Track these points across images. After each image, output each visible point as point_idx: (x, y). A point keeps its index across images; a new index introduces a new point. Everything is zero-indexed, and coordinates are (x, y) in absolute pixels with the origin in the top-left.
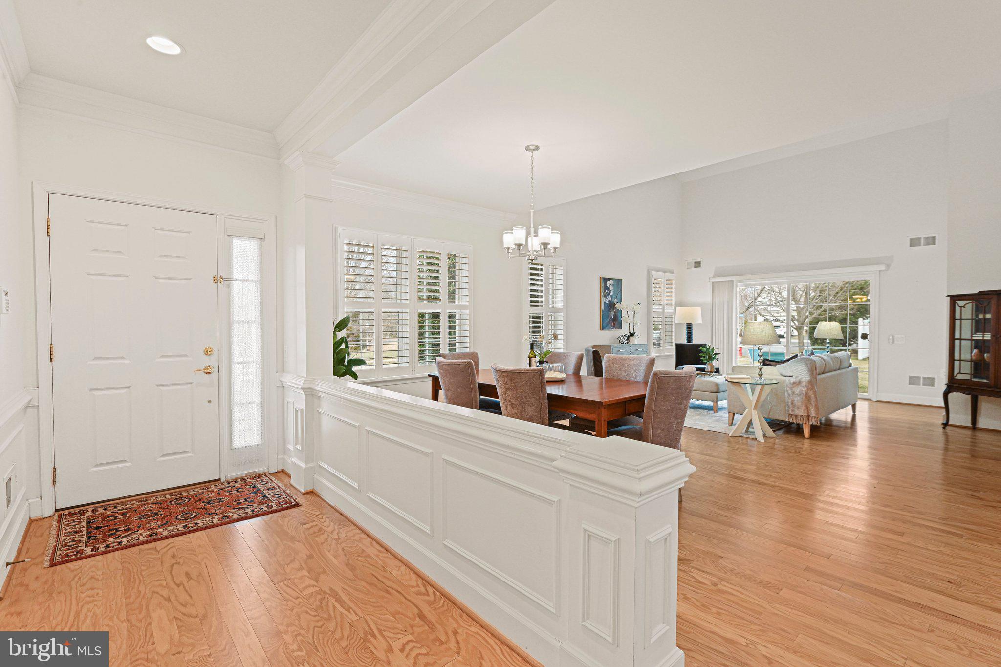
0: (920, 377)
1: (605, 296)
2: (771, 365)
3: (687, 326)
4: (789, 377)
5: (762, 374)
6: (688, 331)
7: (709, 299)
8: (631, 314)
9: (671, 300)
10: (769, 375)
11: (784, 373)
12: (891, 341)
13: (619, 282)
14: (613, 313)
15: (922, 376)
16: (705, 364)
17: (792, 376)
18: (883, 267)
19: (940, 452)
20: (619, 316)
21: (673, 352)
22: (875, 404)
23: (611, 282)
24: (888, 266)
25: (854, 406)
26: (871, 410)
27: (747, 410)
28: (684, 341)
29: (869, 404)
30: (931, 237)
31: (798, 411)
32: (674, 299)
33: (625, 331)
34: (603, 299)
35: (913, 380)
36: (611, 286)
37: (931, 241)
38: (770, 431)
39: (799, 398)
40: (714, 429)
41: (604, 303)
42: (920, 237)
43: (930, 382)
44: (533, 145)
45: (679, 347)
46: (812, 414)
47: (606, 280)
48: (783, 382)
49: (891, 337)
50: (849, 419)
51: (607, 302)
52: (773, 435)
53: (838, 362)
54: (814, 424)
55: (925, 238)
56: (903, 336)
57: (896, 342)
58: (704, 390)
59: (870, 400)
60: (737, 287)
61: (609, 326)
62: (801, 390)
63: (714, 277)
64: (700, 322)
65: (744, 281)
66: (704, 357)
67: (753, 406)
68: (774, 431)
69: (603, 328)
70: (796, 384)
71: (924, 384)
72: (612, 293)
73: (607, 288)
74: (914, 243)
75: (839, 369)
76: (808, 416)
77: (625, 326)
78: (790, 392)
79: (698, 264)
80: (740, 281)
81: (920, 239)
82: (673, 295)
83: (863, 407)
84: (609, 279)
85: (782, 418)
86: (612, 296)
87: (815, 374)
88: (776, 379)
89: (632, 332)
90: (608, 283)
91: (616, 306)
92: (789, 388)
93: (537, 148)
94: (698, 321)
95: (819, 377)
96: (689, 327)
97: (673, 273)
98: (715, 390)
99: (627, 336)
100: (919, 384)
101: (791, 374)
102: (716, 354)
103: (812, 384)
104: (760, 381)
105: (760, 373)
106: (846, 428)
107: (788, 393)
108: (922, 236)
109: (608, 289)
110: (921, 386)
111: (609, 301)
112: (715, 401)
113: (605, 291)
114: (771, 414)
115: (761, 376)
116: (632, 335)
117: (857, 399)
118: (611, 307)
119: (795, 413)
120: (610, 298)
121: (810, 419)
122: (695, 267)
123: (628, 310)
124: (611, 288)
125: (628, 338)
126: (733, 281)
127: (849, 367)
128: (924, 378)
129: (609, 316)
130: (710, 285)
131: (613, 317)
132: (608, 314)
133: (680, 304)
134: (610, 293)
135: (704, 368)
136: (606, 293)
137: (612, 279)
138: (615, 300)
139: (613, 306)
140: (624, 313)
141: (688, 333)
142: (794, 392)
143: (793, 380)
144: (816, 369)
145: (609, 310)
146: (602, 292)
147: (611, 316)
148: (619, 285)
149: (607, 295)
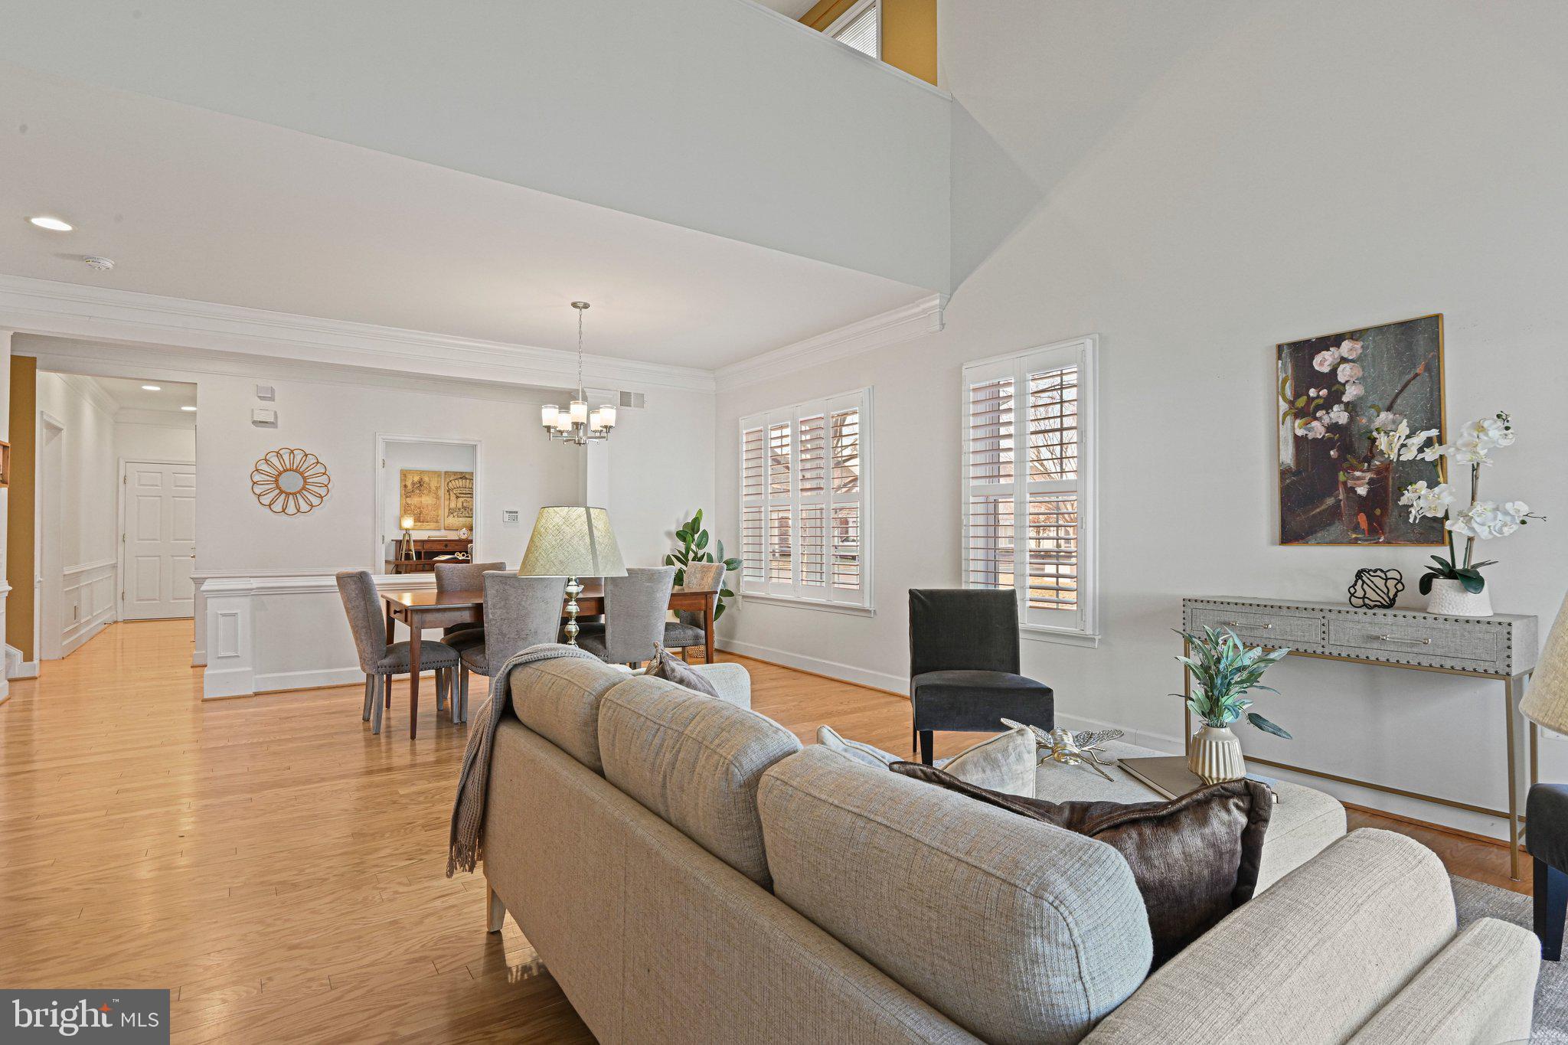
1: (1304, 413)
20: (1415, 488)
23: (1347, 349)
34: (1292, 428)
36: (1342, 367)
41: (1299, 441)
47: (1301, 352)
61: (1336, 529)
72: (1351, 393)
73: (1312, 379)
86: (1351, 408)
90: (1323, 362)
91: (1391, 443)
93: (586, 306)
109: (1329, 379)
111: (1333, 428)
113: (1297, 395)
118: (1346, 451)
120: (1338, 415)
124: (1344, 373)
129: (1330, 491)
131: (1362, 491)
132: (1325, 484)
134: (1337, 395)
136: (1313, 400)
137: (1353, 335)
138: (1384, 422)
139: (1363, 449)
145: (1335, 466)
146: (1284, 406)
147: (1352, 490)
148: (1410, 346)
149: (1318, 408)
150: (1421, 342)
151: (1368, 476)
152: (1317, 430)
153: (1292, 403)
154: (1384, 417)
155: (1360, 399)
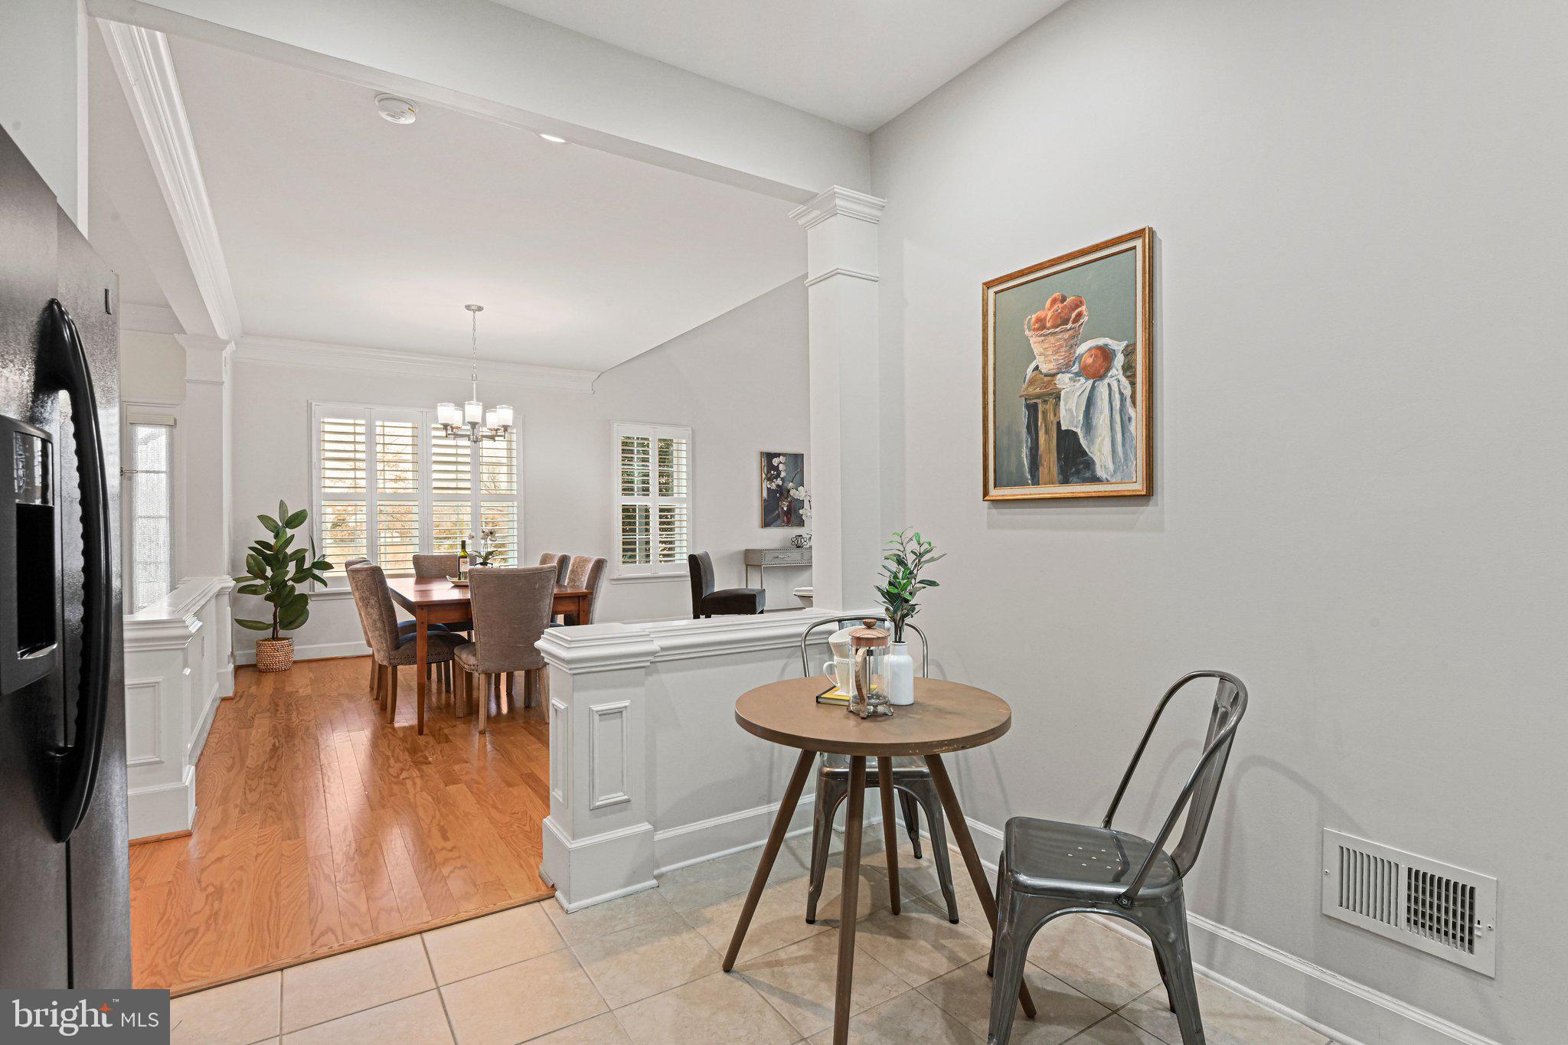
1: (770, 479)
13: (797, 457)
20: (798, 508)
23: (782, 459)
34: (766, 484)
36: (781, 464)
41: (769, 489)
47: (769, 456)
51: (774, 488)
61: (779, 522)
69: (766, 524)
72: (783, 474)
73: (771, 467)
77: (809, 522)
84: (778, 455)
86: (782, 479)
90: (775, 461)
91: (793, 493)
93: (480, 309)
109: (776, 468)
111: (778, 486)
113: (768, 472)
118: (781, 494)
120: (779, 482)
124: (781, 467)
129: (777, 508)
131: (785, 509)
132: (776, 505)
134: (779, 474)
136: (772, 475)
137: (784, 455)
139: (785, 493)
140: (808, 503)
145: (779, 500)
146: (764, 476)
147: (783, 508)
148: (797, 462)
149: (774, 478)
150: (799, 460)
151: (787, 504)
152: (774, 486)
153: (766, 475)
154: (791, 484)
155: (785, 477)
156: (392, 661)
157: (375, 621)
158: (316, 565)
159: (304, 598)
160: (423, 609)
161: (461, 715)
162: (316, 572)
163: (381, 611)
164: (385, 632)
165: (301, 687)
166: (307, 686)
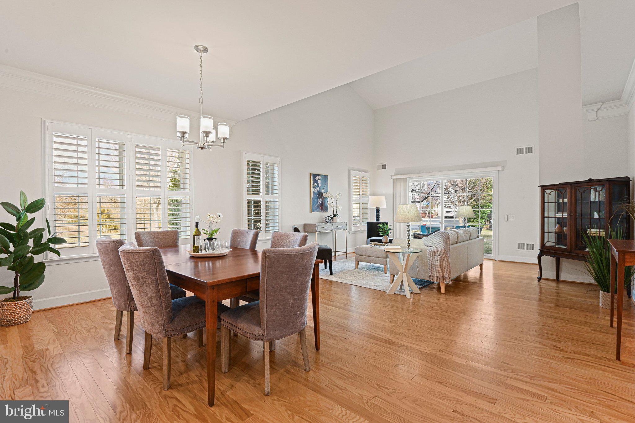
0: (524, 244)
1: (314, 188)
2: (419, 238)
3: (377, 209)
4: (430, 247)
5: (410, 245)
6: (377, 213)
7: (391, 191)
8: (334, 200)
9: (367, 192)
10: (417, 245)
11: (427, 244)
12: (506, 219)
13: (325, 177)
14: (321, 200)
15: (526, 243)
16: (382, 236)
17: (432, 246)
18: (500, 168)
19: (536, 303)
20: (326, 202)
21: (365, 228)
22: (497, 263)
23: (319, 177)
24: (504, 167)
25: (481, 266)
26: (495, 268)
27: (400, 273)
28: (374, 220)
29: (493, 263)
30: (529, 148)
31: (437, 273)
32: (369, 191)
33: (330, 213)
34: (313, 190)
35: (520, 246)
36: (319, 180)
37: (530, 150)
38: (416, 288)
39: (437, 263)
40: (378, 287)
41: (314, 192)
42: (522, 147)
43: (531, 247)
44: (202, 46)
45: (370, 225)
46: (446, 275)
47: (315, 175)
48: (426, 250)
49: (506, 216)
50: (478, 276)
51: (316, 192)
52: (419, 292)
53: (468, 234)
54: (447, 283)
55: (526, 148)
56: (514, 216)
57: (509, 220)
58: (378, 256)
59: (494, 260)
60: (409, 182)
61: (317, 209)
62: (438, 256)
63: (394, 175)
64: (385, 207)
65: (414, 178)
66: (381, 232)
67: (403, 271)
68: (420, 289)
69: (312, 211)
70: (435, 252)
71: (527, 249)
72: (320, 185)
73: (315, 181)
74: (519, 151)
75: (469, 239)
76: (443, 277)
77: (330, 209)
78: (431, 259)
79: (384, 167)
80: (411, 178)
81: (523, 149)
82: (368, 188)
83: (488, 266)
84: (318, 175)
85: (426, 278)
86: (320, 188)
87: (448, 244)
88: (421, 249)
89: (335, 214)
90: (317, 178)
91: (323, 195)
92: (430, 255)
93: (206, 50)
94: (383, 206)
95: (451, 247)
96: (378, 210)
97: (368, 172)
98: (385, 256)
99: (331, 217)
100: (524, 249)
101: (431, 245)
102: (389, 229)
103: (446, 252)
104: (408, 251)
105: (409, 244)
106: (474, 283)
107: (429, 259)
108: (524, 147)
109: (317, 182)
110: (526, 250)
111: (318, 191)
112: (385, 264)
114: (418, 275)
115: (409, 246)
116: (335, 216)
117: (483, 259)
118: (319, 195)
119: (434, 274)
120: (318, 189)
121: (444, 278)
122: (383, 169)
123: (332, 197)
124: (319, 181)
125: (332, 218)
126: (406, 178)
127: (477, 238)
128: (527, 244)
129: (318, 202)
130: (392, 181)
131: (321, 203)
132: (317, 201)
133: (374, 194)
134: (318, 185)
135: (381, 240)
136: (315, 185)
137: (320, 175)
138: (323, 191)
139: (321, 195)
140: (330, 200)
141: (377, 214)
142: (433, 259)
143: (432, 249)
144: (449, 241)
145: (318, 198)
146: (312, 186)
147: (320, 202)
148: (325, 179)
149: (316, 187)
154: (323, 190)
155: (321, 187)
156: (168, 333)
157: (150, 298)
158: (50, 240)
159: (42, 266)
160: (213, 289)
161: (227, 370)
162: (52, 245)
163: (158, 289)
164: (161, 307)
165: (49, 343)
166: (54, 341)
